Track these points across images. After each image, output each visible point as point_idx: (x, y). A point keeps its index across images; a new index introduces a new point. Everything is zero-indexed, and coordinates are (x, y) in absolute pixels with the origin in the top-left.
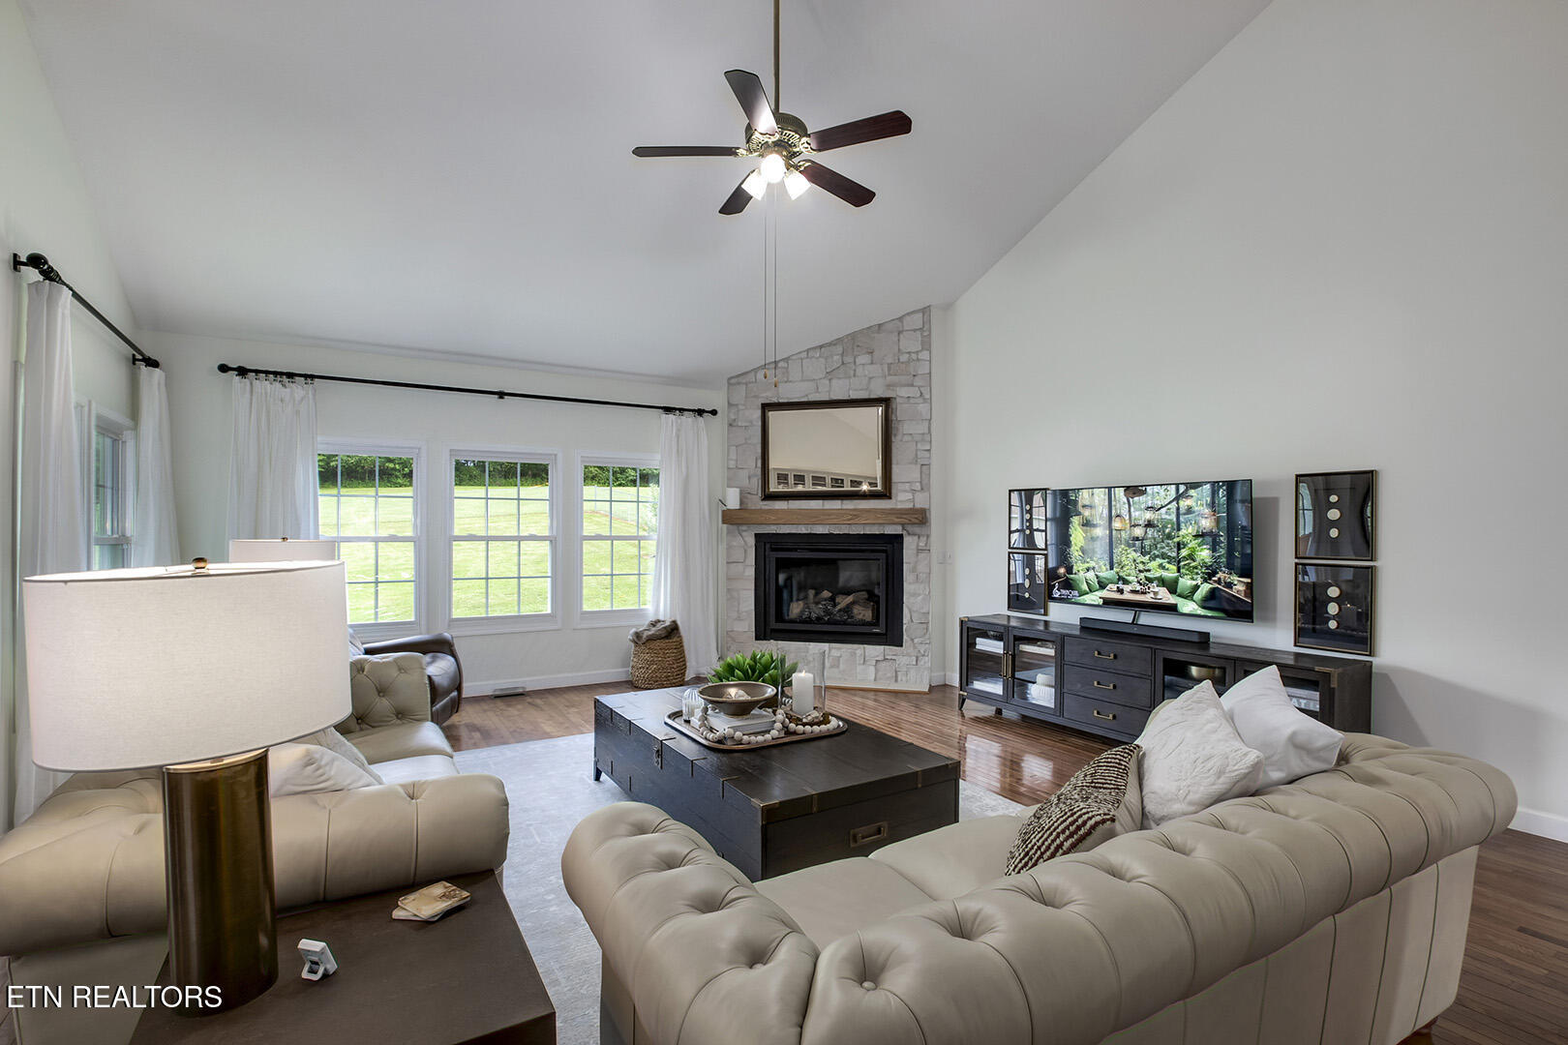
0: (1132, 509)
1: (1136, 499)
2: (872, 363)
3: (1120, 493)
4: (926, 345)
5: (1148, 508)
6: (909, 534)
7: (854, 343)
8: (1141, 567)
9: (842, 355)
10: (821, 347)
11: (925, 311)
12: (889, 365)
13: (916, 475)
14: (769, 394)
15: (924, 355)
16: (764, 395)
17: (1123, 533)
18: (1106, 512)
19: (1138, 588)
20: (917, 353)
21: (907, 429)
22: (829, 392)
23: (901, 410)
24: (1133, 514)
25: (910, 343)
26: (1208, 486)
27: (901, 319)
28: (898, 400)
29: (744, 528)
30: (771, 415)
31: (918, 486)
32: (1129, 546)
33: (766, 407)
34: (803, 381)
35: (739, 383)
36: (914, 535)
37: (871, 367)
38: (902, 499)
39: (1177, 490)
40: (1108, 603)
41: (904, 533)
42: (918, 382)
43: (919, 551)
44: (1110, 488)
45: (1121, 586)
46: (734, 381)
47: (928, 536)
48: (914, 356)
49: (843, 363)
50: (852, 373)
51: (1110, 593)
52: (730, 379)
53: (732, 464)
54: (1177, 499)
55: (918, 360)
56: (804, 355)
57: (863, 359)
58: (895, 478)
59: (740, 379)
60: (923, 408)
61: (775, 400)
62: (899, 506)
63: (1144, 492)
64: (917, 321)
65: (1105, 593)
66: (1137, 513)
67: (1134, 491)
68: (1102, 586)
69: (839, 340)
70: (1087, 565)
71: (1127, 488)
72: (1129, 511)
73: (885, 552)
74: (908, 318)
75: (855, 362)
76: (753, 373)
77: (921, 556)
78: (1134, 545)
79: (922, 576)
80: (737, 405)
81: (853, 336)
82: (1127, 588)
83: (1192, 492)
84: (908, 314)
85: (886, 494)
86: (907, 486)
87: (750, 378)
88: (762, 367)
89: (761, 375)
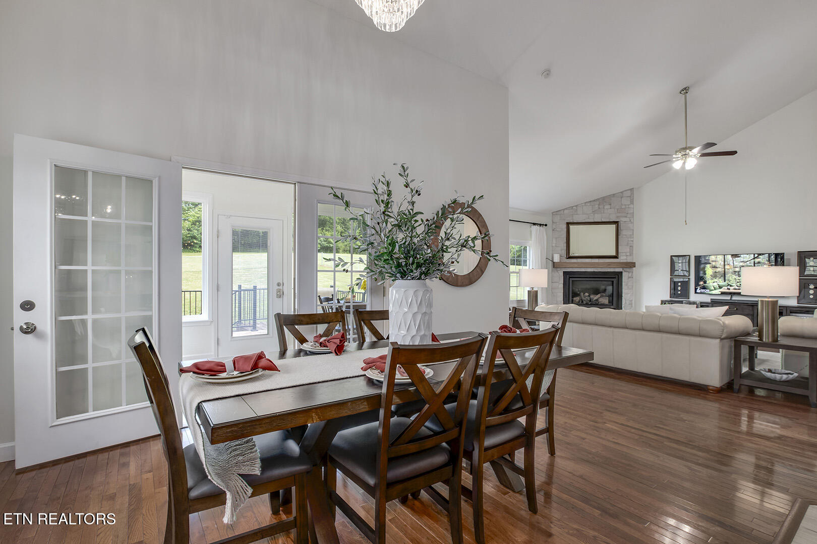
0: (734, 262)
1: (736, 259)
2: (611, 208)
3: (729, 257)
4: (632, 202)
5: (742, 262)
6: (625, 271)
7: (604, 201)
8: (738, 281)
9: (599, 205)
10: (590, 202)
11: (632, 190)
12: (618, 209)
13: (628, 250)
14: (568, 219)
15: (631, 206)
16: (567, 219)
17: (730, 270)
18: (723, 263)
19: (737, 288)
20: (629, 205)
21: (623, 233)
22: (594, 218)
23: (622, 225)
24: (735, 264)
25: (625, 201)
26: (767, 255)
27: (622, 192)
28: (621, 222)
29: (559, 269)
30: (571, 227)
31: (628, 254)
32: (733, 274)
33: (568, 224)
34: (583, 214)
35: (557, 214)
36: (627, 272)
37: (610, 210)
38: (622, 258)
39: (754, 256)
40: (723, 293)
41: (623, 271)
42: (629, 216)
43: (629, 277)
44: (724, 255)
45: (729, 287)
46: (555, 213)
47: (632, 272)
48: (627, 206)
49: (599, 208)
50: (603, 212)
51: (724, 290)
52: (552, 213)
53: (554, 245)
54: (754, 259)
55: (629, 208)
56: (584, 204)
57: (607, 207)
58: (620, 251)
59: (557, 213)
60: (630, 225)
61: (572, 221)
62: (621, 261)
63: (739, 257)
64: (628, 193)
65: (722, 290)
66: (737, 263)
67: (735, 256)
68: (720, 287)
69: (598, 199)
70: (713, 281)
71: (732, 255)
72: (733, 263)
73: (615, 279)
74: (625, 192)
75: (604, 208)
76: (562, 211)
77: (630, 279)
78: (735, 274)
79: (630, 287)
80: (556, 223)
81: (603, 198)
82: (731, 288)
83: (760, 256)
84: (626, 191)
85: (616, 257)
86: (624, 254)
87: (562, 212)
88: (566, 209)
89: (566, 211)
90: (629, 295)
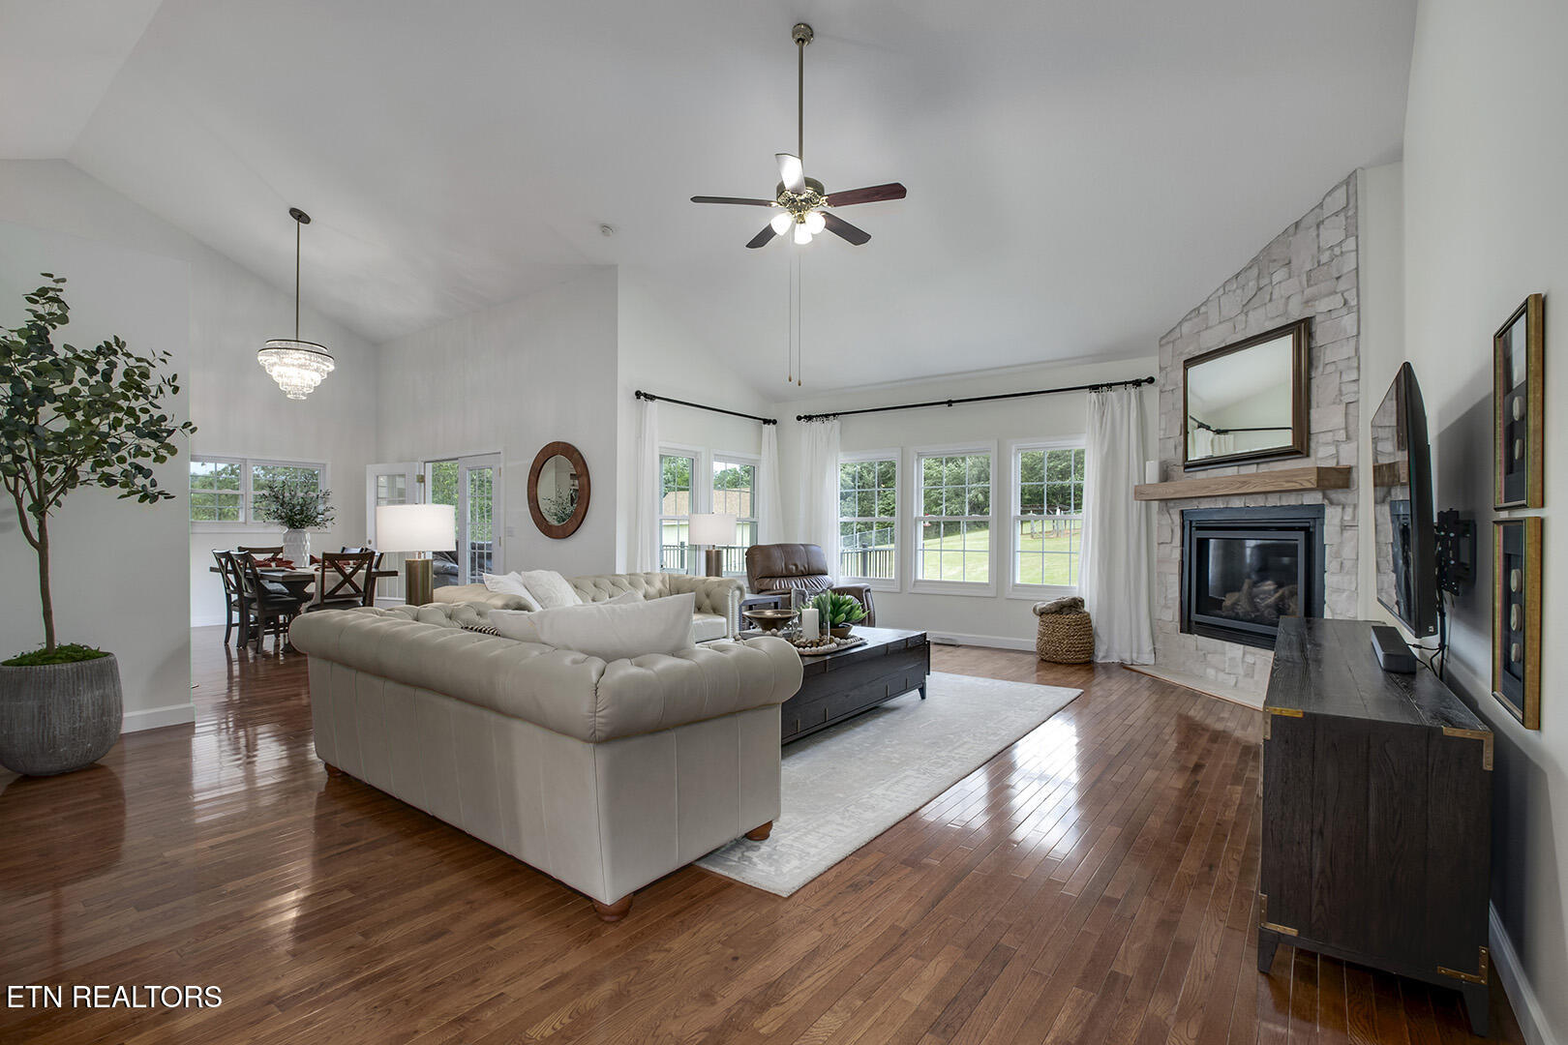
2: (1289, 277)
4: (1352, 230)
6: (1332, 503)
7: (1271, 256)
9: (1258, 278)
10: (1237, 276)
11: (1350, 179)
12: (1309, 272)
13: (1341, 420)
14: (1191, 348)
15: (1350, 244)
16: (1184, 350)
20: (1341, 244)
25: (1332, 234)
27: (1320, 204)
28: (1317, 318)
29: (1171, 505)
30: (1192, 372)
31: (1342, 435)
33: (1187, 364)
34: (1220, 323)
35: (1167, 343)
36: (1338, 504)
37: (1288, 283)
38: (1322, 454)
41: (1325, 503)
42: (1343, 285)
43: (1343, 528)
46: (1166, 339)
47: (1355, 507)
48: (1337, 250)
49: (1259, 288)
50: (1268, 297)
52: (1161, 340)
53: (1162, 435)
55: (1342, 254)
56: (1221, 291)
57: (1279, 275)
58: (1312, 427)
59: (1169, 338)
60: (1349, 321)
61: (1195, 354)
64: (1339, 199)
69: (1255, 260)
73: (1306, 530)
74: (1329, 199)
75: (1271, 282)
76: (1177, 329)
77: (1348, 534)
79: (1348, 563)
80: (1165, 368)
81: (1268, 249)
84: (1329, 194)
85: (1301, 450)
86: (1329, 437)
87: (1176, 334)
88: (1184, 320)
89: (1186, 328)
90: (1345, 595)
